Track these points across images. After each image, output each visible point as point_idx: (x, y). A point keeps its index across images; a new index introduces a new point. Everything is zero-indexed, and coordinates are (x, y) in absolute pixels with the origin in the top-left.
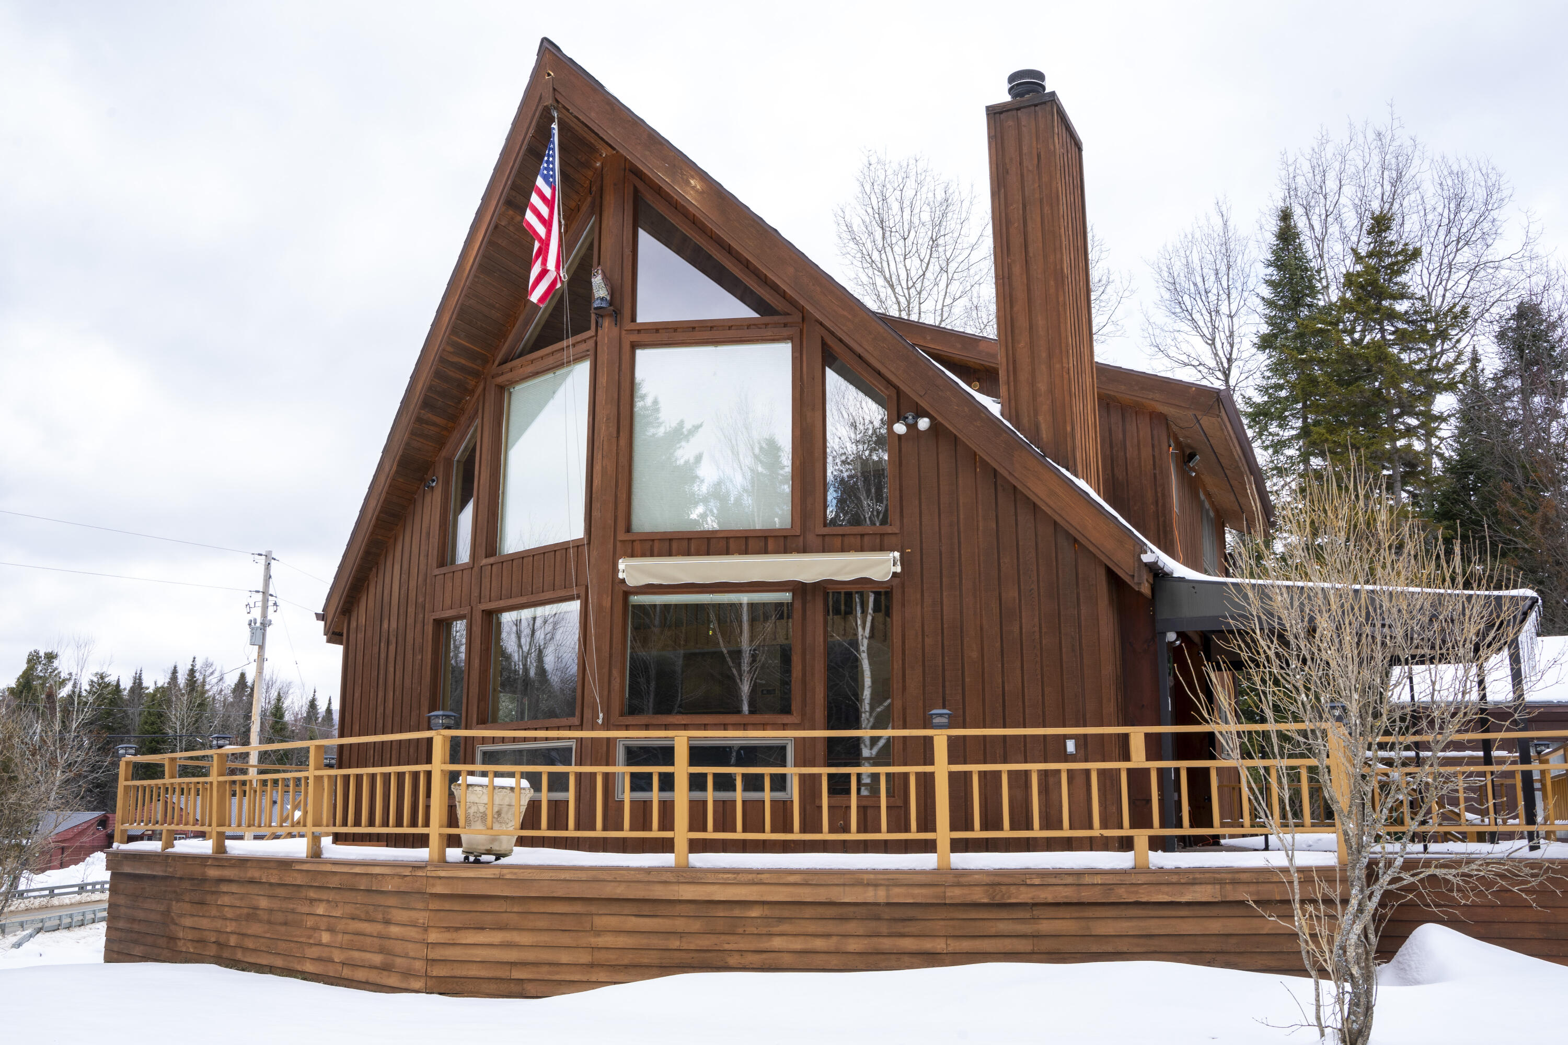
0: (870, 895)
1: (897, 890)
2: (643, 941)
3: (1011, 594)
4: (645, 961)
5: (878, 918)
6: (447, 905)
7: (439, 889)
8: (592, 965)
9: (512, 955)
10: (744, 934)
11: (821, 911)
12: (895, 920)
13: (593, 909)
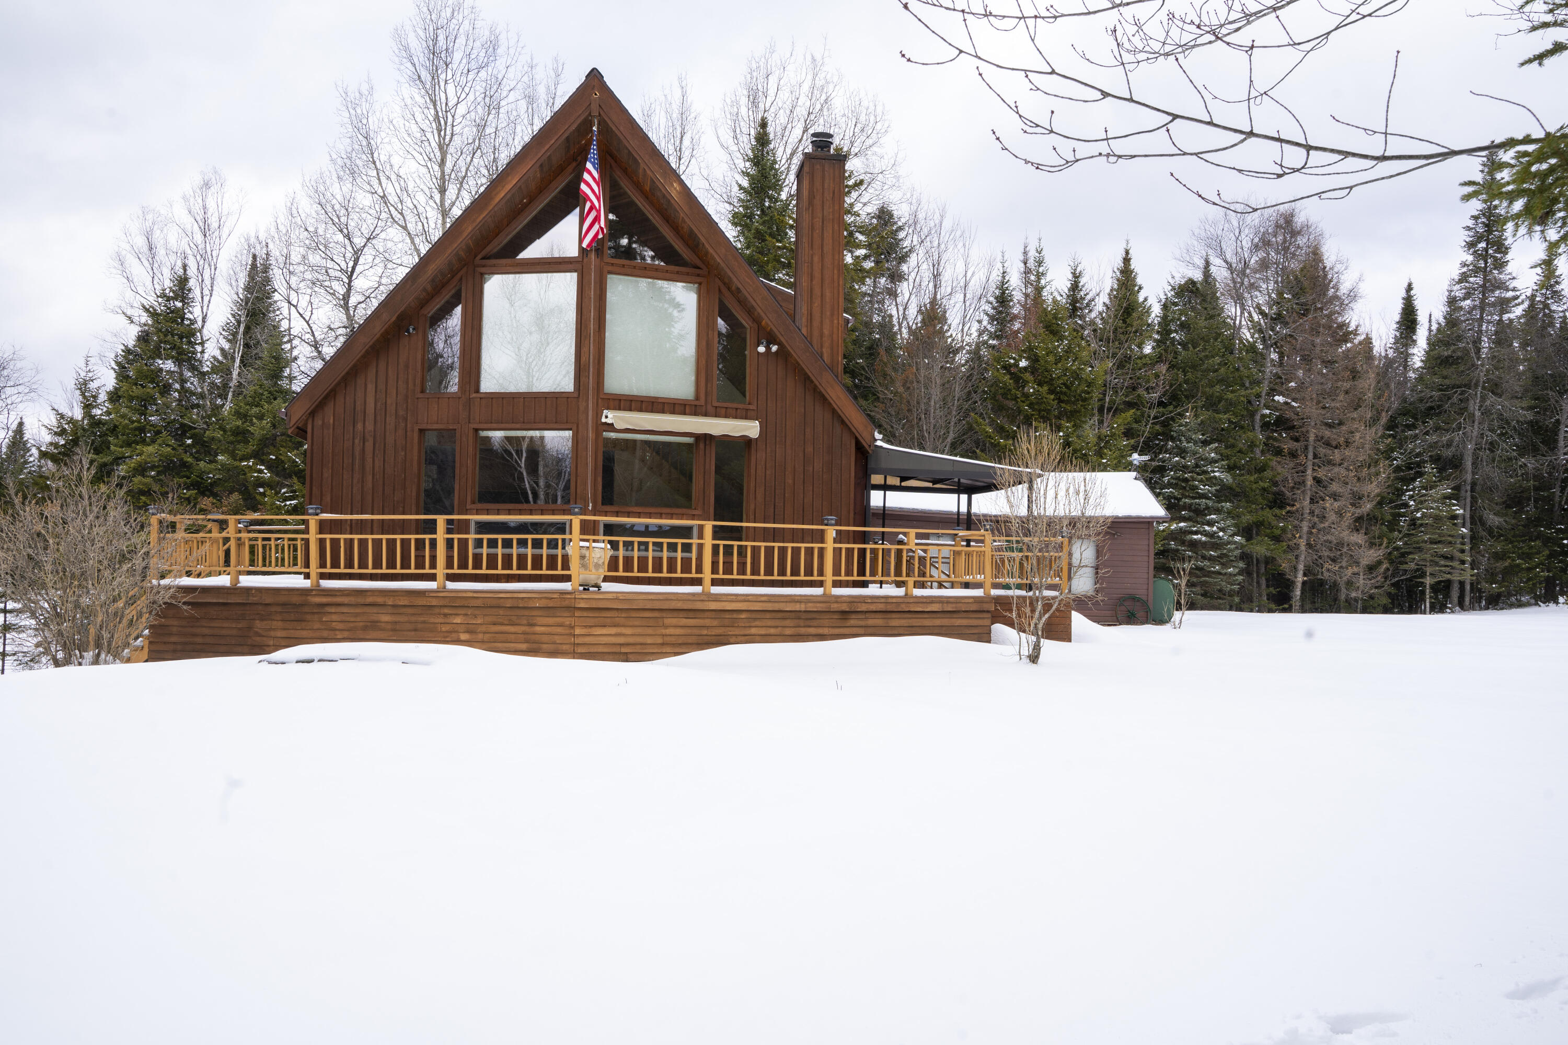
0: (798, 607)
1: (810, 605)
2: (689, 631)
3: (809, 449)
4: (690, 641)
5: (799, 619)
6: (585, 614)
7: (582, 605)
8: (663, 644)
9: (621, 640)
10: (738, 626)
11: (774, 615)
12: (807, 619)
13: (664, 615)
